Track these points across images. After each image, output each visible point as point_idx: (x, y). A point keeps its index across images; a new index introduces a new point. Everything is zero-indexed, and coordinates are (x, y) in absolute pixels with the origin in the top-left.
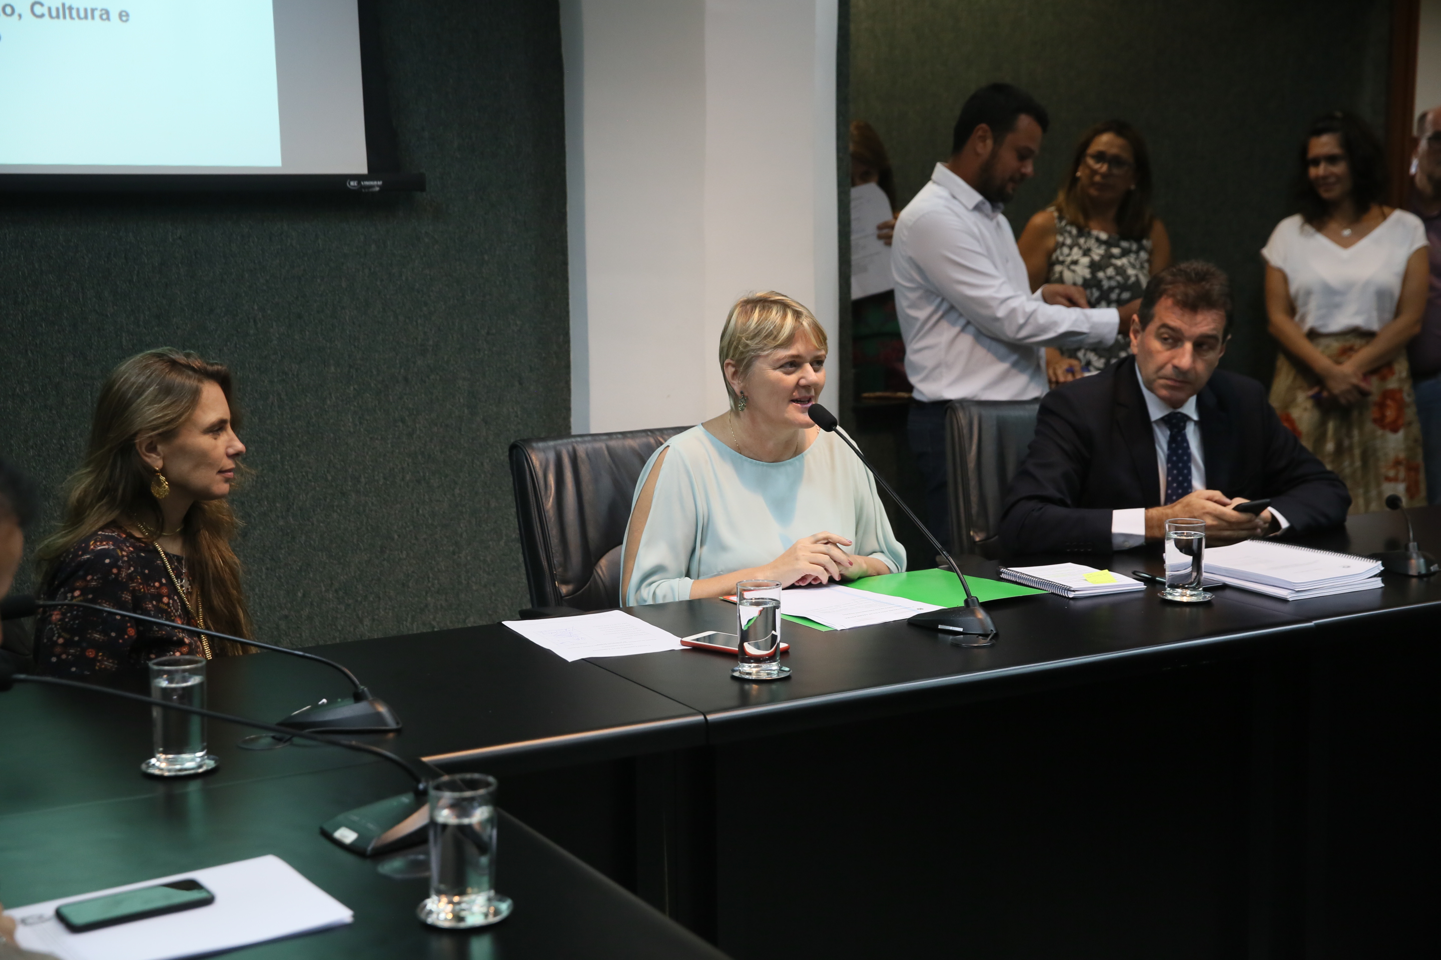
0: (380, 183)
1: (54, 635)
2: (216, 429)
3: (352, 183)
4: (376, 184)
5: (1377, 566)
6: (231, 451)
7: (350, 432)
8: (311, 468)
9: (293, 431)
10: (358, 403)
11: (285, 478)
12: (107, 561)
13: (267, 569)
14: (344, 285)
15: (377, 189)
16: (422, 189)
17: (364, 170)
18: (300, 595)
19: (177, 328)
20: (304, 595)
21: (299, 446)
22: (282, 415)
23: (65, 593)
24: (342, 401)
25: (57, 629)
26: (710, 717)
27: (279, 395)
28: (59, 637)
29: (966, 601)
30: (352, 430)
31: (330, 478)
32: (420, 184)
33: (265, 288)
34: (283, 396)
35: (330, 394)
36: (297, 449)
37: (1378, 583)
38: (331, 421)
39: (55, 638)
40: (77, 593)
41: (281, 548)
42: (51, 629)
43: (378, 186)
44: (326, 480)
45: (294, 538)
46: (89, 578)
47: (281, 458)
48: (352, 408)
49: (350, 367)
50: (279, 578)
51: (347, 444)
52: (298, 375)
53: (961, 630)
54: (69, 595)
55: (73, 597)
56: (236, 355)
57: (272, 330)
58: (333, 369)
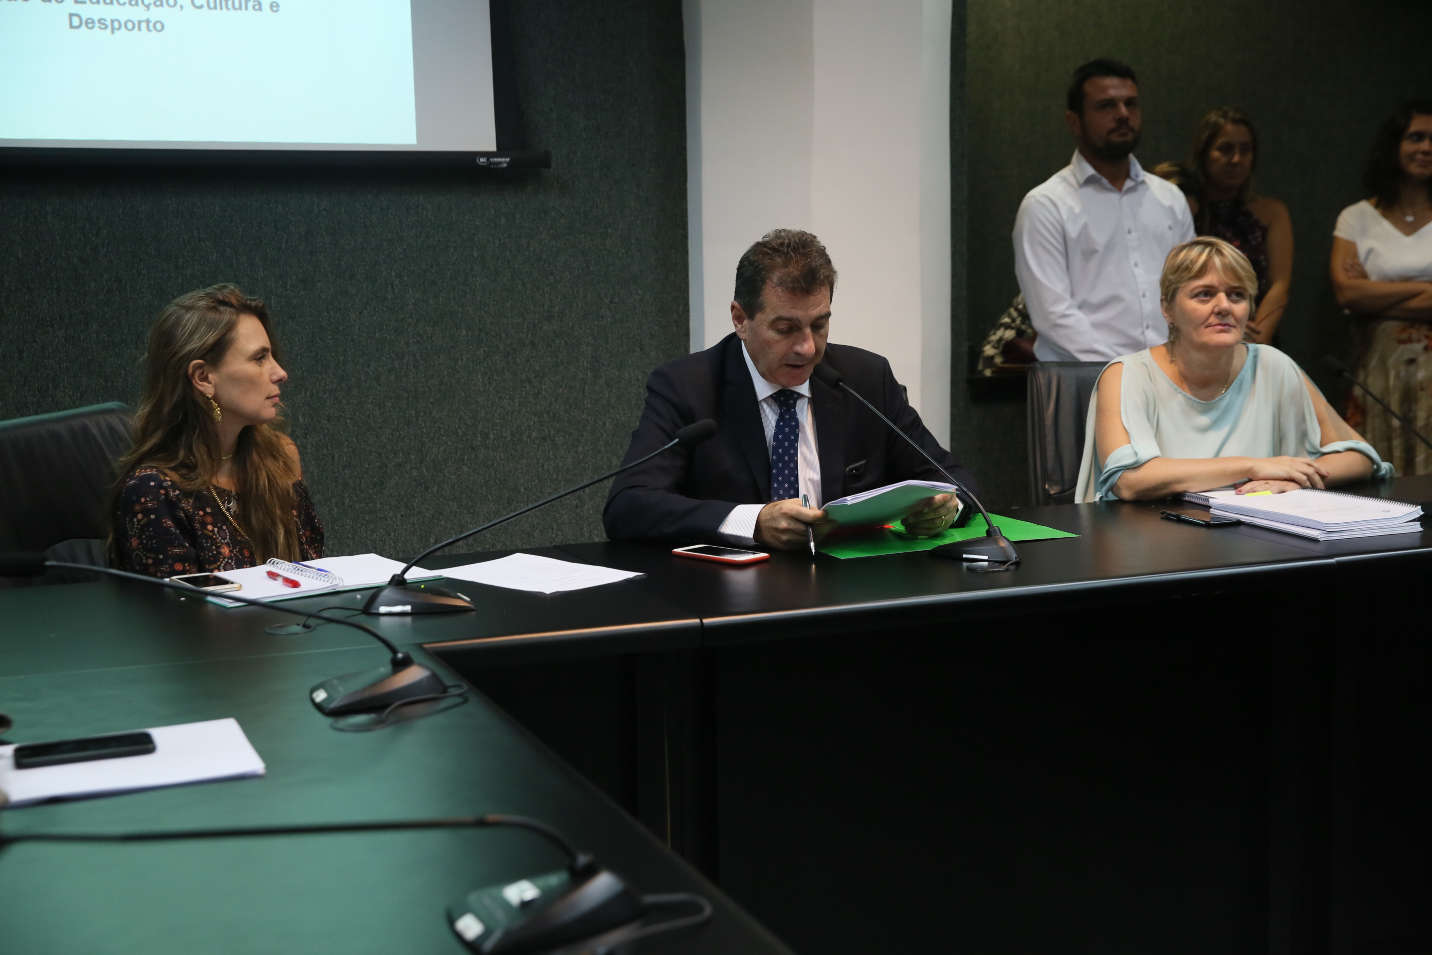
0: (508, 160)
1: (142, 559)
2: (259, 357)
3: (482, 160)
5: (1416, 511)
6: (275, 378)
10: (487, 365)
12: (152, 484)
14: (475, 254)
15: (505, 165)
16: (549, 166)
17: (494, 149)
22: (417, 373)
23: (132, 520)
24: (473, 362)
25: (142, 553)
27: (414, 355)
28: (147, 559)
32: (546, 161)
33: (402, 256)
34: (418, 357)
35: (462, 355)
37: (1417, 527)
39: (144, 561)
40: (140, 516)
42: (137, 555)
43: (505, 162)
46: (143, 500)
48: (482, 369)
53: (986, 558)
54: (135, 520)
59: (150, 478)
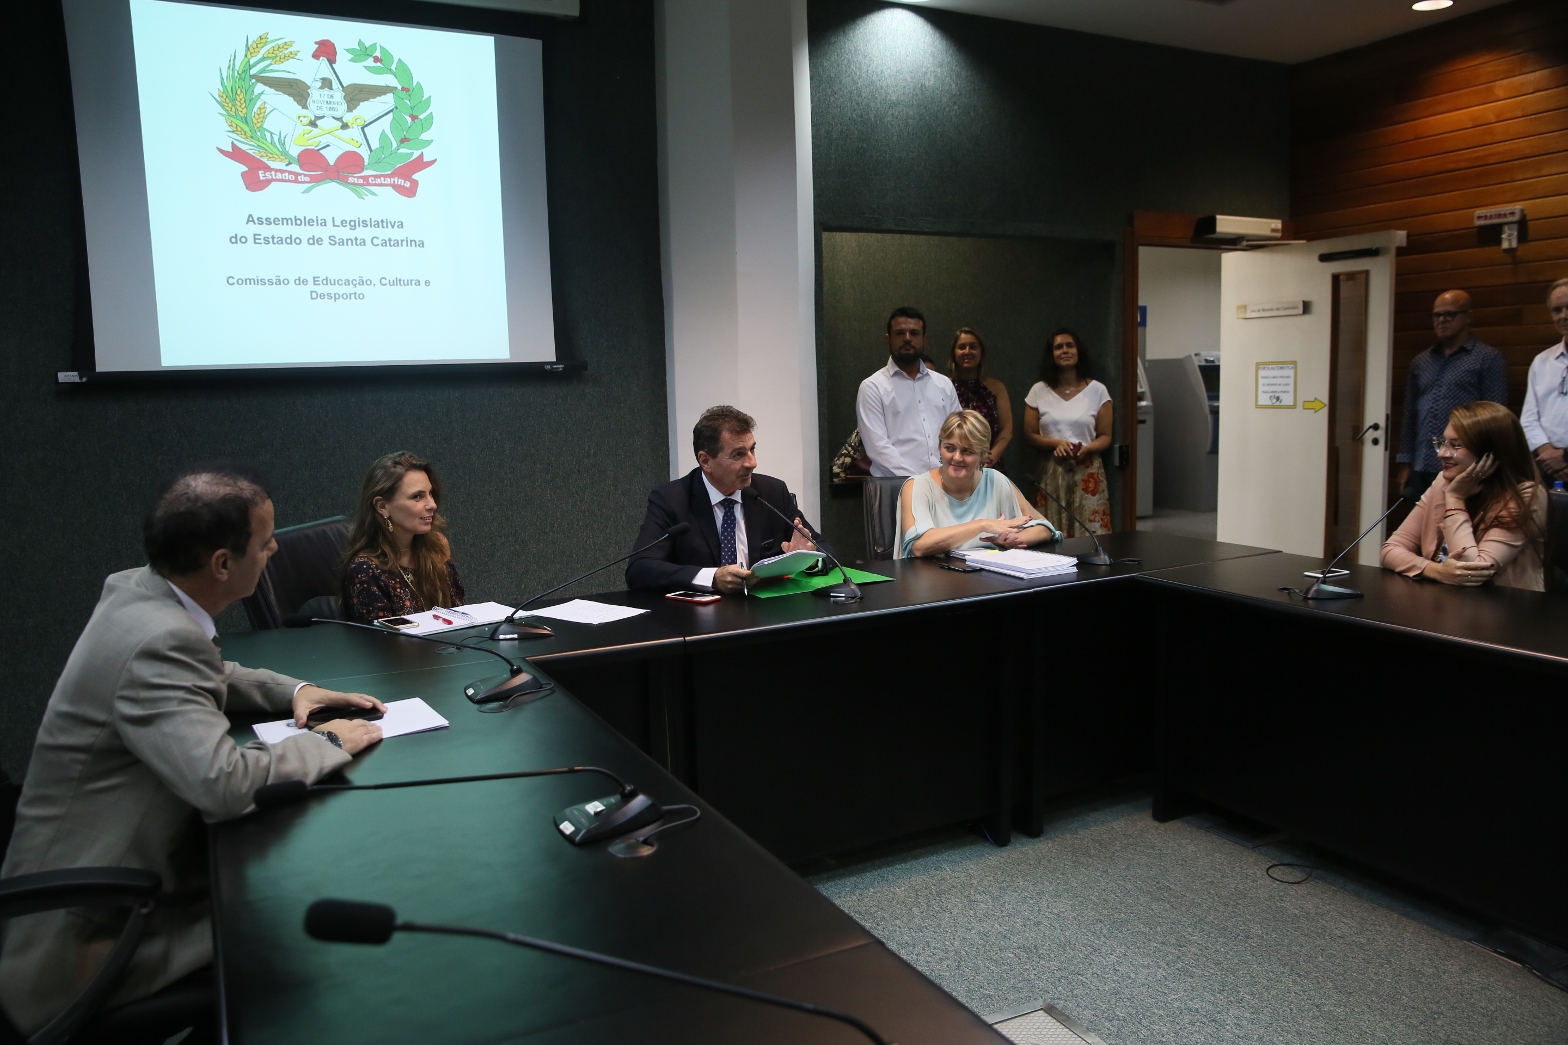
0: (563, 366)
1: (360, 610)
2: (418, 496)
3: (547, 367)
4: (561, 367)
5: (1074, 561)
6: (428, 507)
7: (548, 499)
8: (528, 519)
9: (518, 499)
10: (553, 484)
11: (514, 524)
12: (365, 566)
13: (505, 573)
14: (545, 421)
15: (561, 369)
16: (586, 369)
17: (554, 360)
18: (523, 587)
19: (456, 445)
20: (525, 587)
21: (521, 507)
22: (512, 490)
23: (353, 588)
24: (544, 483)
25: (360, 606)
26: (687, 639)
27: (510, 480)
28: (363, 610)
29: (844, 580)
30: (550, 498)
31: (538, 524)
32: (584, 367)
33: (502, 423)
34: (513, 481)
35: (538, 479)
36: (520, 509)
37: (1075, 570)
38: (538, 494)
39: (361, 611)
40: (358, 585)
41: (512, 562)
42: (357, 607)
43: (561, 368)
44: (536, 525)
45: (519, 557)
46: (360, 576)
47: (512, 514)
48: (550, 487)
49: (548, 464)
50: (512, 578)
51: (547, 506)
52: (520, 469)
53: (844, 595)
54: (355, 587)
55: (357, 588)
56: (487, 459)
57: (506, 445)
58: (539, 466)
59: (364, 563)
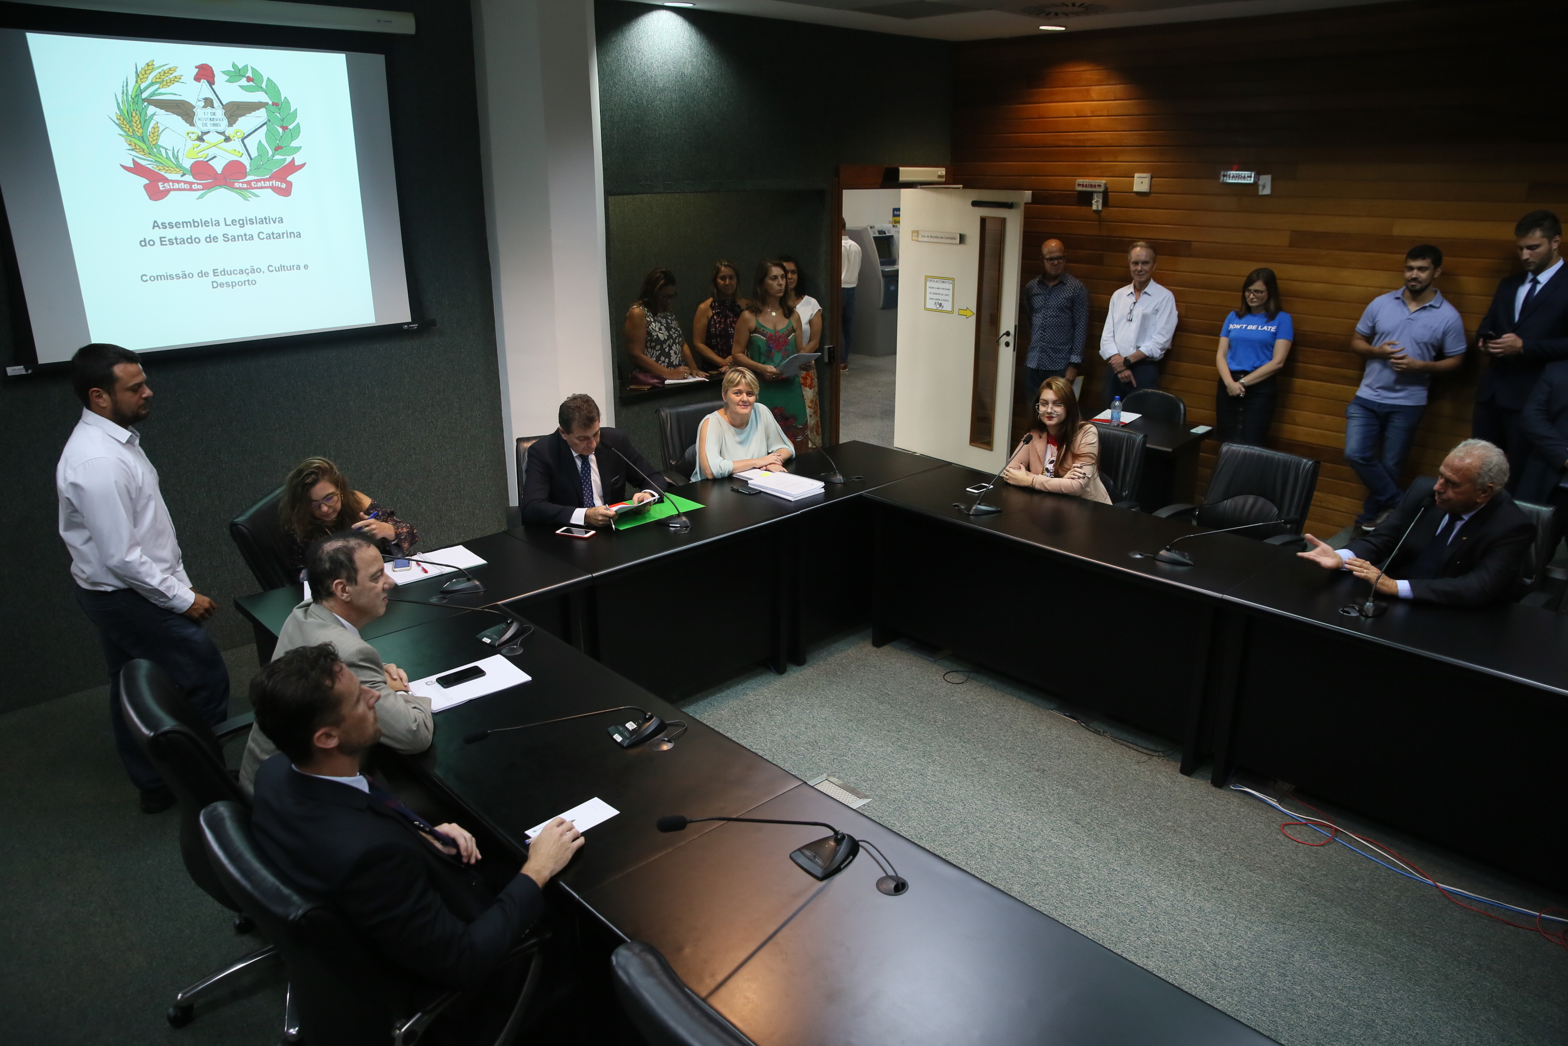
5: (822, 484)
26: (593, 575)
29: (677, 512)
53: (679, 525)
